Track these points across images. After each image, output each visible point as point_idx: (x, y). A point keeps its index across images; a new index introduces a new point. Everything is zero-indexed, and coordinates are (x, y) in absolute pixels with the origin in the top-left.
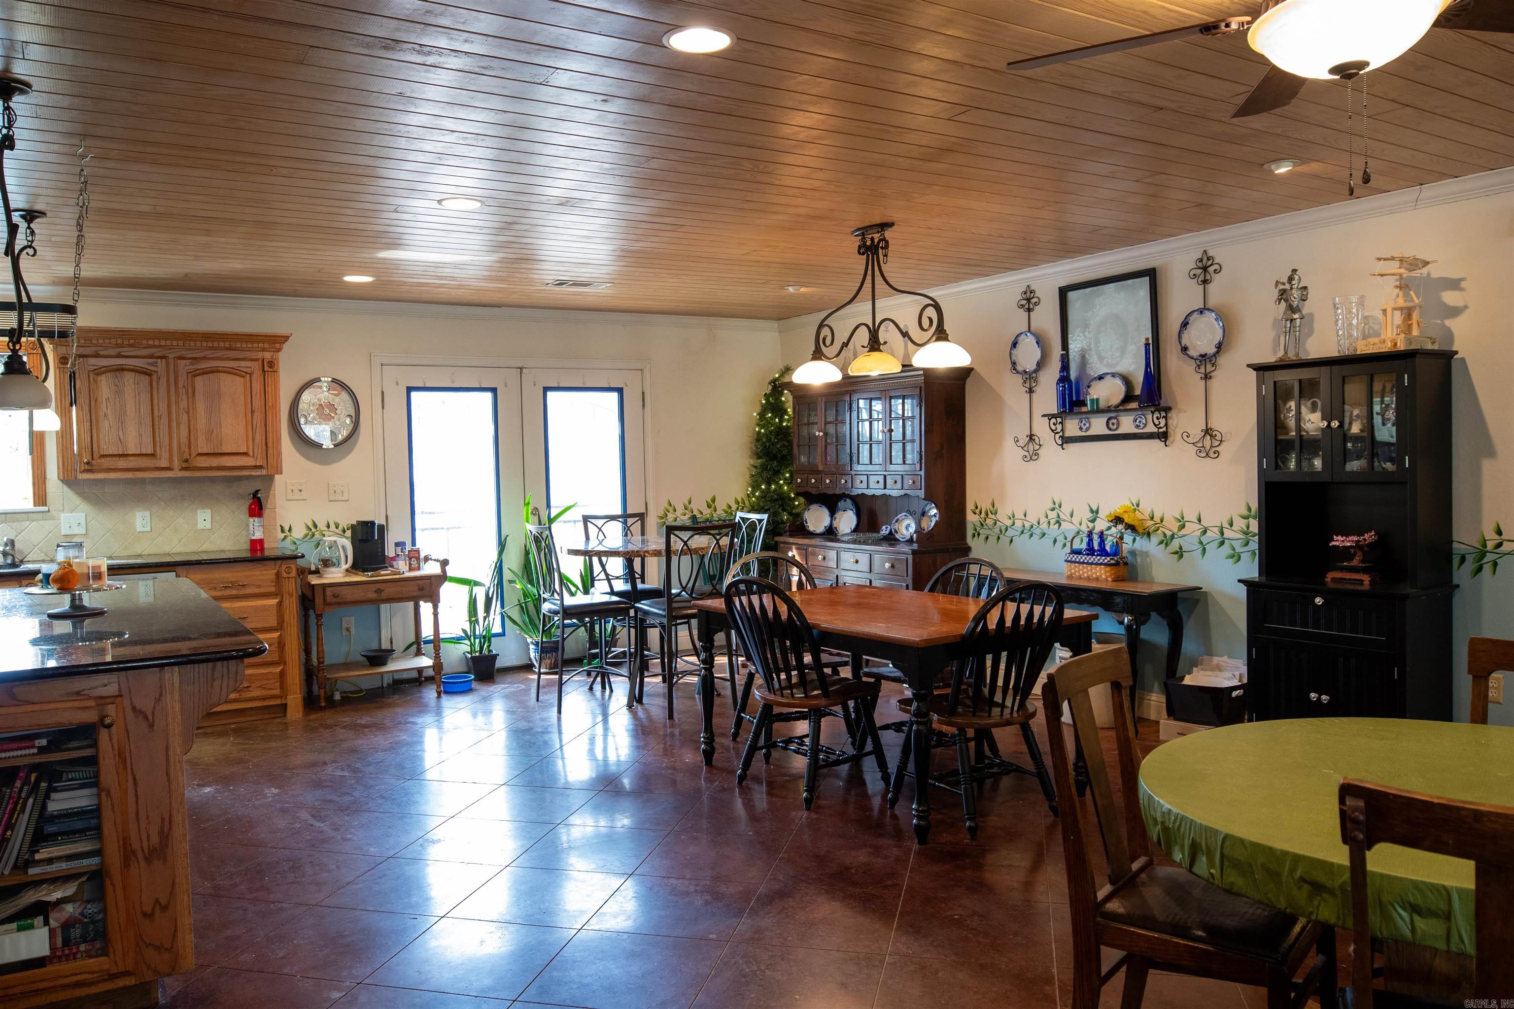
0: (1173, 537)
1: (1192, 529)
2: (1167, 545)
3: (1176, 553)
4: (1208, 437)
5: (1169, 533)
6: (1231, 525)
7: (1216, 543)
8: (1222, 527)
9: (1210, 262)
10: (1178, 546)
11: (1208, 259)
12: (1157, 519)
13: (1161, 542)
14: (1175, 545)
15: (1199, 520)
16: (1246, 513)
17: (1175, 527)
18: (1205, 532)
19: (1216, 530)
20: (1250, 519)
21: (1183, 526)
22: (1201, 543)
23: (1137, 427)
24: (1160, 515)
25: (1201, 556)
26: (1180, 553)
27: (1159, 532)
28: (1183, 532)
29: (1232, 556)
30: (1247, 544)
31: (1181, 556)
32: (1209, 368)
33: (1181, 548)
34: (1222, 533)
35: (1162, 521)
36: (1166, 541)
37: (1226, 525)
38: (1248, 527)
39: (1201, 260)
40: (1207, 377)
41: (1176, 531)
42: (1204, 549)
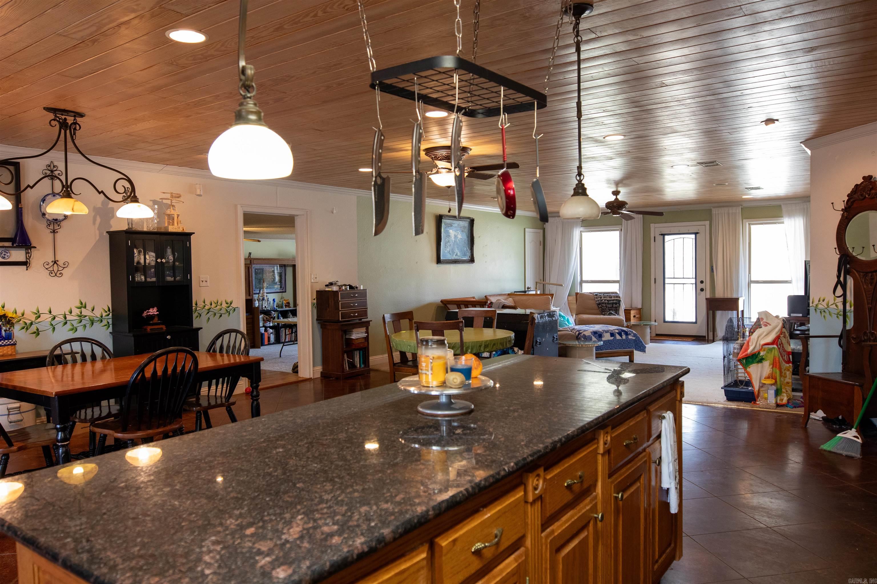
0: (31, 324)
1: (46, 318)
2: (27, 329)
3: (35, 333)
4: (55, 265)
5: (28, 322)
6: (71, 312)
7: (62, 324)
8: (65, 315)
9: (55, 169)
10: (35, 328)
11: (54, 167)
12: (19, 314)
13: (23, 328)
14: (33, 328)
15: (50, 312)
16: (79, 305)
17: (33, 318)
18: (54, 318)
19: (62, 317)
20: (82, 309)
21: (39, 317)
22: (52, 325)
23: (4, 258)
24: (22, 311)
25: (52, 332)
26: (37, 333)
27: (21, 322)
28: (39, 320)
29: (72, 330)
30: (81, 322)
31: (38, 334)
32: (56, 227)
33: (38, 330)
34: (65, 318)
35: (23, 315)
36: (26, 327)
37: (67, 313)
38: (81, 313)
39: (50, 166)
40: (54, 232)
41: (33, 320)
42: (54, 329)
